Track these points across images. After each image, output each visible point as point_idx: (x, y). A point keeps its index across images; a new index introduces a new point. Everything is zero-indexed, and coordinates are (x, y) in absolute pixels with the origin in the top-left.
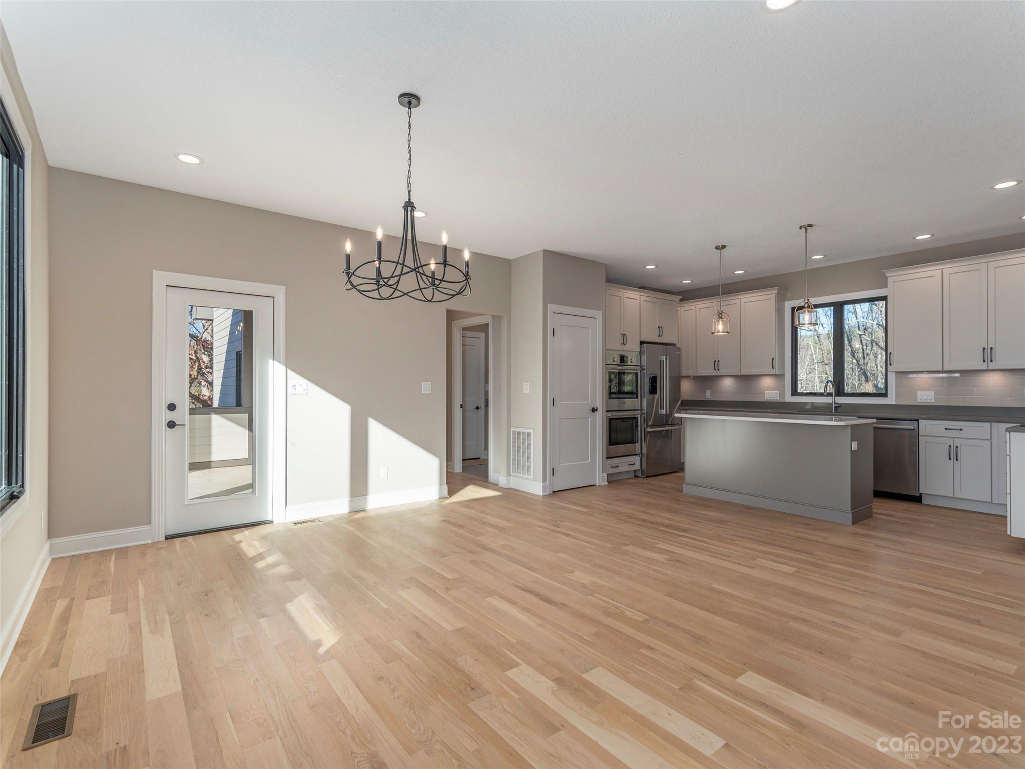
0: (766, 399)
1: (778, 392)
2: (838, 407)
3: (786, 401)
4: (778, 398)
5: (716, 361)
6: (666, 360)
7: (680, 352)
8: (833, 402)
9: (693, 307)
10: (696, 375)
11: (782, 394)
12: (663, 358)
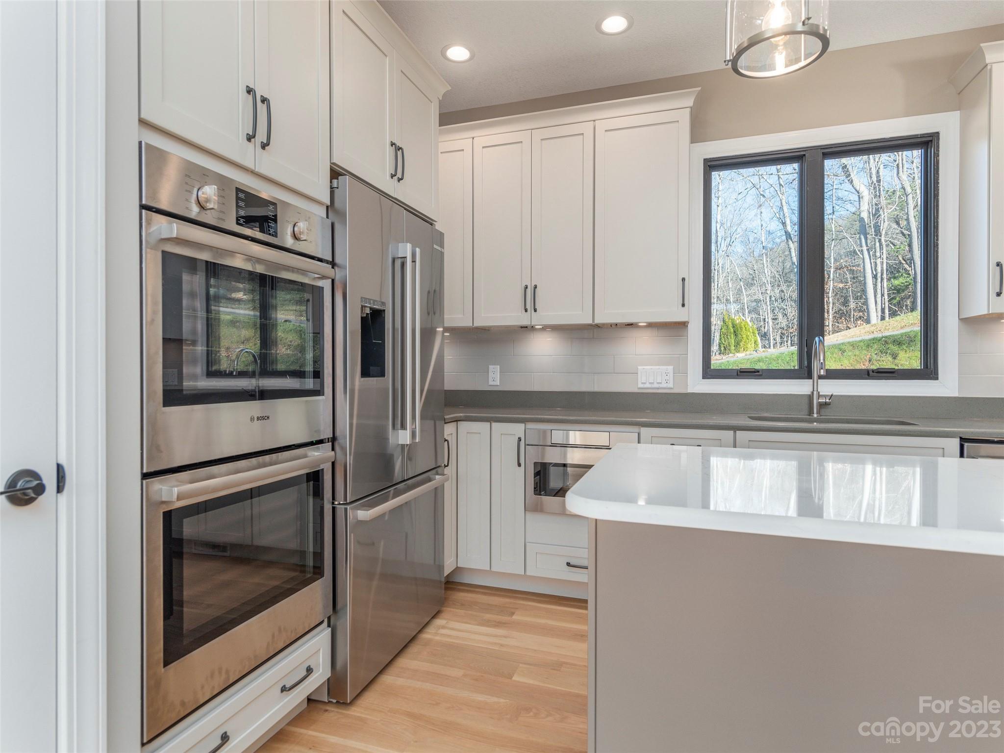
0: (640, 385)
1: (670, 368)
2: (826, 404)
3: (690, 390)
4: (671, 385)
5: (529, 287)
6: (414, 261)
7: (442, 246)
8: (815, 392)
9: (466, 144)
10: (475, 325)
11: (681, 371)
12: (406, 250)
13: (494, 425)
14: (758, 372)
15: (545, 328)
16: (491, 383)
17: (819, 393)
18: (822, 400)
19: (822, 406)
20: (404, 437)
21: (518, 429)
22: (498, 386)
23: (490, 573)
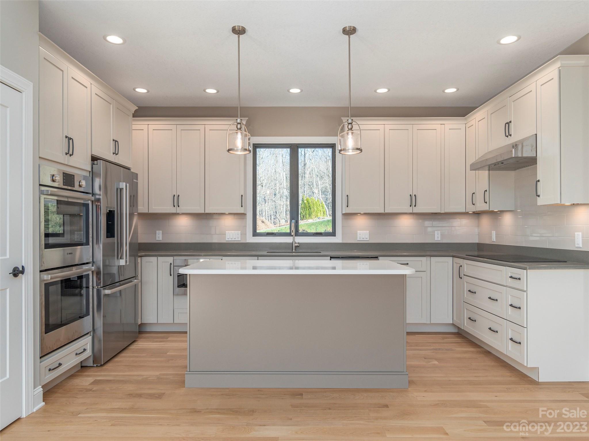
0: (227, 240)
1: (240, 232)
3: (247, 242)
4: (239, 239)
5: (176, 196)
6: (126, 189)
7: (137, 179)
8: (294, 242)
9: (145, 127)
10: (149, 212)
11: (244, 234)
12: (123, 185)
13: (159, 258)
14: (274, 233)
15: (183, 214)
16: (157, 239)
17: (295, 242)
18: (296, 245)
19: (296, 247)
20: (122, 262)
21: (170, 259)
22: (161, 240)
23: (157, 324)
